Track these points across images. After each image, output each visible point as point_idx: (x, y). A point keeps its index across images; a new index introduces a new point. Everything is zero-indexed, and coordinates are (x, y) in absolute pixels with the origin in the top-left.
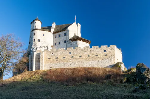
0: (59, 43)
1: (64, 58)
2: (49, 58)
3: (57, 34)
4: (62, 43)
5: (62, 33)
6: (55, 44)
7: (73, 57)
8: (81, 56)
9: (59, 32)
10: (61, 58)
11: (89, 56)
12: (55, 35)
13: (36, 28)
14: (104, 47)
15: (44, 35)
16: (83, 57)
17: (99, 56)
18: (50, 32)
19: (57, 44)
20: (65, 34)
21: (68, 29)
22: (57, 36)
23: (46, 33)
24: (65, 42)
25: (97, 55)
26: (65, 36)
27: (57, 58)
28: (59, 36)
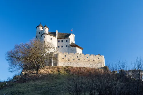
0: (62, 47)
1: (73, 59)
2: (63, 59)
3: (60, 40)
4: (64, 47)
5: (64, 40)
6: (59, 47)
7: (79, 60)
8: (84, 60)
9: (62, 38)
10: (71, 59)
11: (89, 60)
12: (59, 40)
13: (46, 33)
14: (98, 56)
15: (51, 39)
16: (85, 60)
17: (95, 61)
18: (56, 37)
19: (60, 47)
20: (67, 41)
21: (69, 38)
22: (60, 41)
23: (53, 38)
24: (67, 46)
25: (94, 61)
26: (67, 43)
27: (69, 59)
28: (62, 41)
